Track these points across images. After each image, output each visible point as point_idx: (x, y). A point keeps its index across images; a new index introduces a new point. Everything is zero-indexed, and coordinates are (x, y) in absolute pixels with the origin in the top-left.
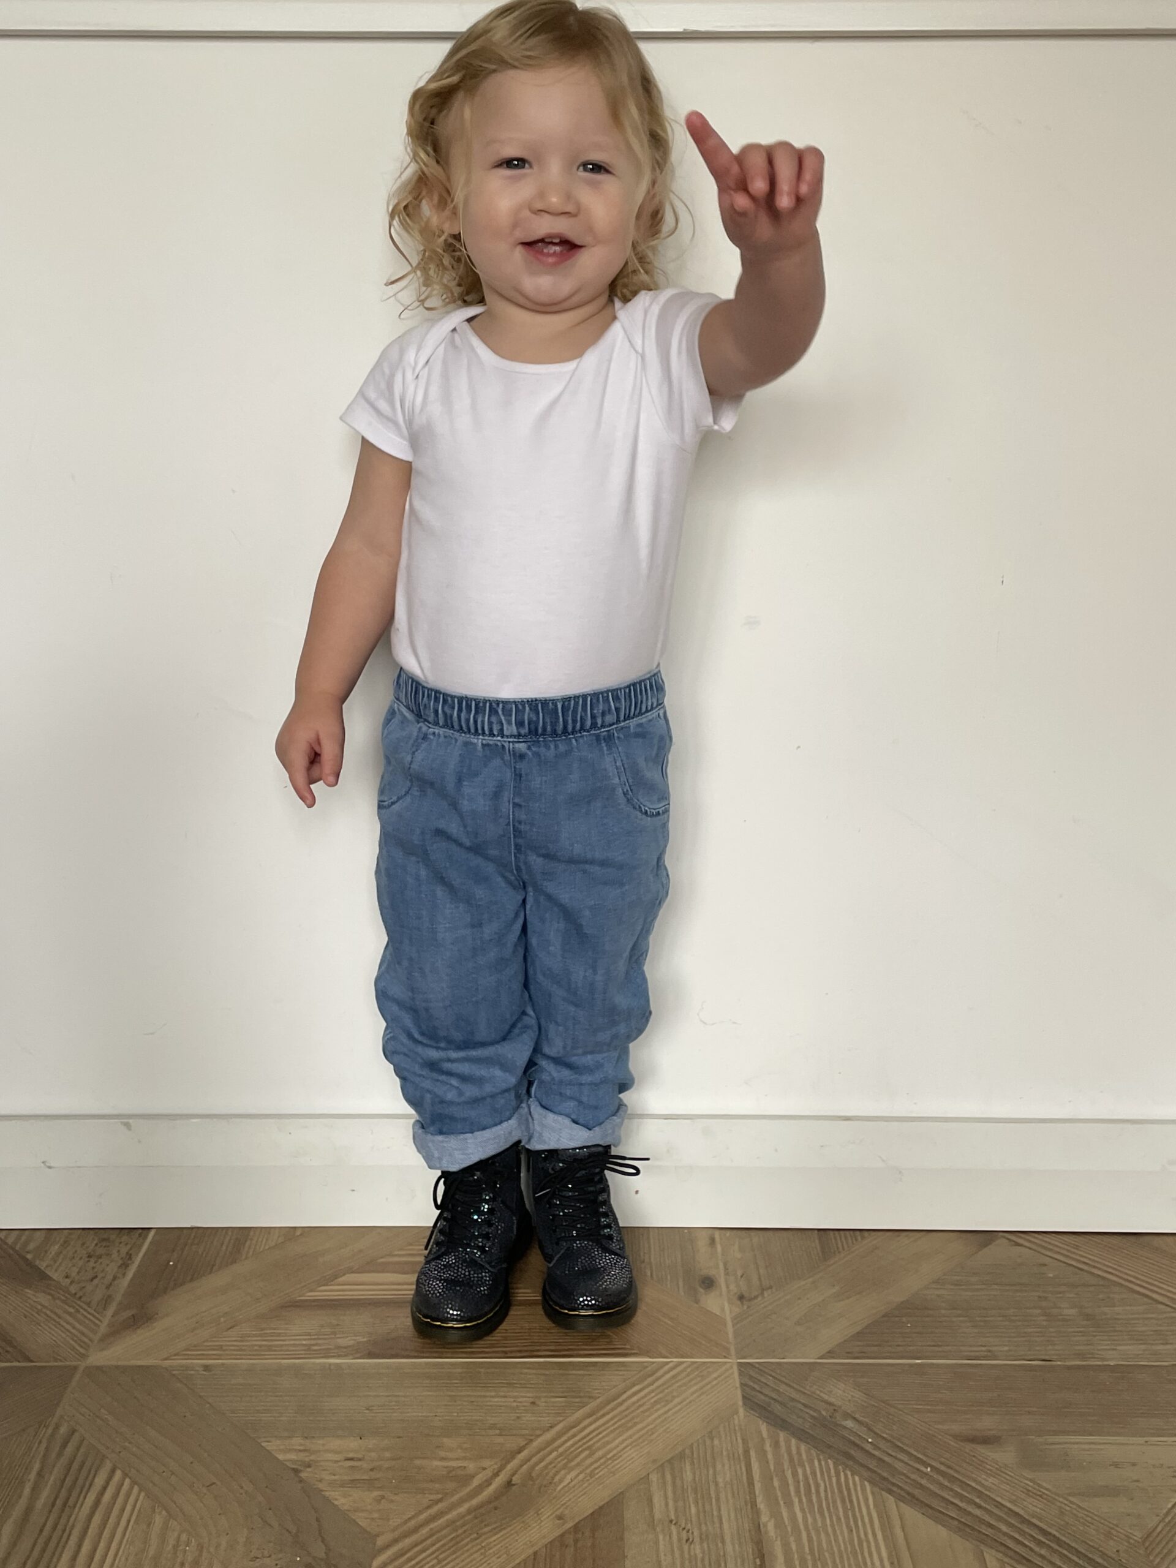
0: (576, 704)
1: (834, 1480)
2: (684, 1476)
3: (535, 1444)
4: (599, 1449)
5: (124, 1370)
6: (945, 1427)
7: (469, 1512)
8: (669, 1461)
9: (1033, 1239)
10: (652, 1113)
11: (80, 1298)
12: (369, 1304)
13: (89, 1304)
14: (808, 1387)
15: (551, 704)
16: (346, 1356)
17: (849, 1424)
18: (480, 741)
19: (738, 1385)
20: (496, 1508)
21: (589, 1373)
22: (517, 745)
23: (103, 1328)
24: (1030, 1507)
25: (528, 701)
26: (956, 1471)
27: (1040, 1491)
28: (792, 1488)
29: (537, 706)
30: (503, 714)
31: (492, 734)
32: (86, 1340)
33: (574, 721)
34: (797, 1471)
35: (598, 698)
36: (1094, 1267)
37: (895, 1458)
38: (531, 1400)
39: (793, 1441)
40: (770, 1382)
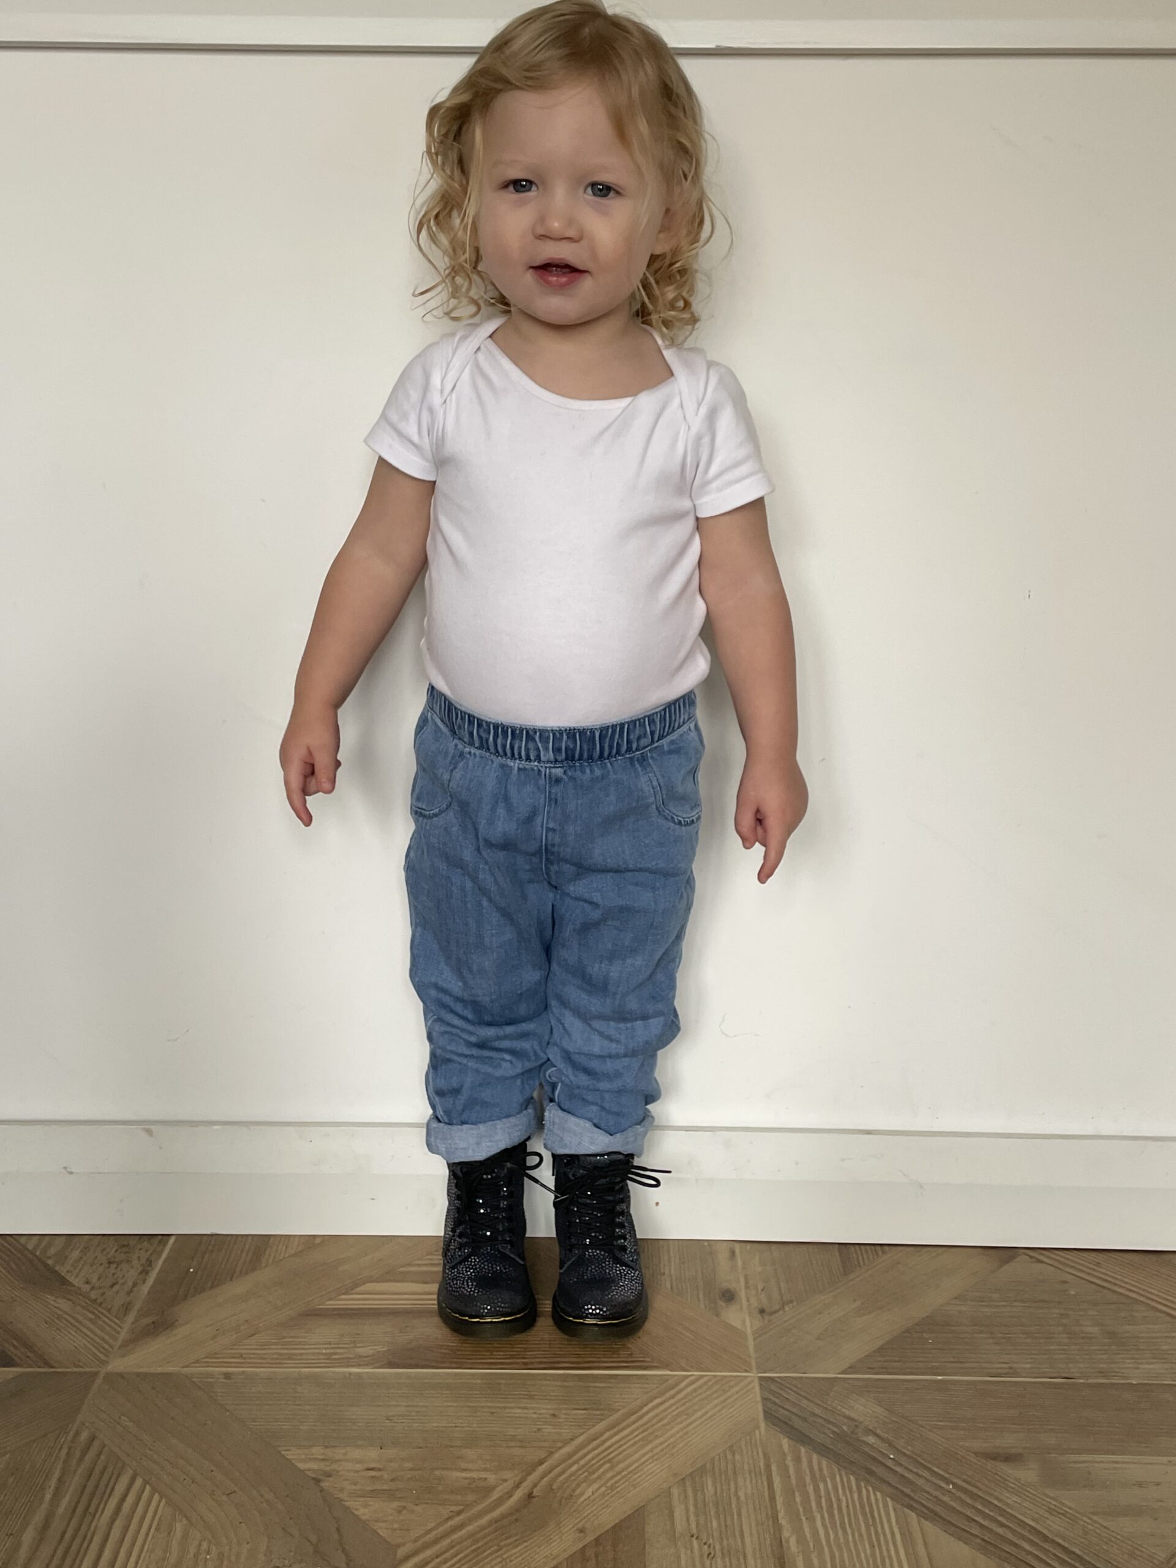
0: (614, 732)
1: (856, 1496)
2: (706, 1490)
3: (556, 1456)
4: (619, 1462)
5: (144, 1377)
6: (967, 1444)
7: (490, 1524)
8: (691, 1474)
9: (1052, 1256)
10: (676, 1125)
11: (101, 1304)
12: (389, 1313)
13: (109, 1310)
14: (829, 1402)
15: (588, 733)
16: (366, 1365)
17: (871, 1439)
18: (517, 765)
19: (759, 1399)
20: (517, 1520)
21: (610, 1385)
22: (553, 770)
23: (123, 1335)
24: (1054, 1526)
25: (566, 730)
26: (978, 1488)
27: (1063, 1510)
28: (814, 1504)
29: (575, 734)
30: (540, 741)
31: (528, 759)
32: (106, 1346)
33: (611, 747)
34: (819, 1487)
35: (635, 724)
36: (1115, 1284)
37: (917, 1474)
38: (551, 1412)
39: (815, 1457)
40: (792, 1397)
